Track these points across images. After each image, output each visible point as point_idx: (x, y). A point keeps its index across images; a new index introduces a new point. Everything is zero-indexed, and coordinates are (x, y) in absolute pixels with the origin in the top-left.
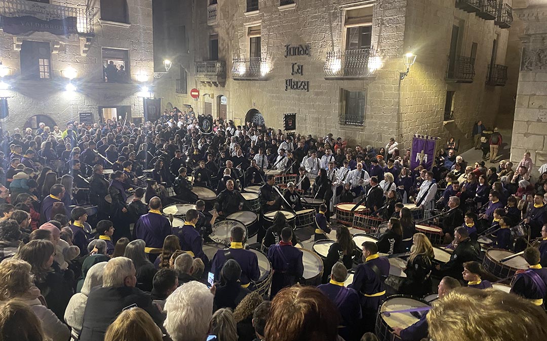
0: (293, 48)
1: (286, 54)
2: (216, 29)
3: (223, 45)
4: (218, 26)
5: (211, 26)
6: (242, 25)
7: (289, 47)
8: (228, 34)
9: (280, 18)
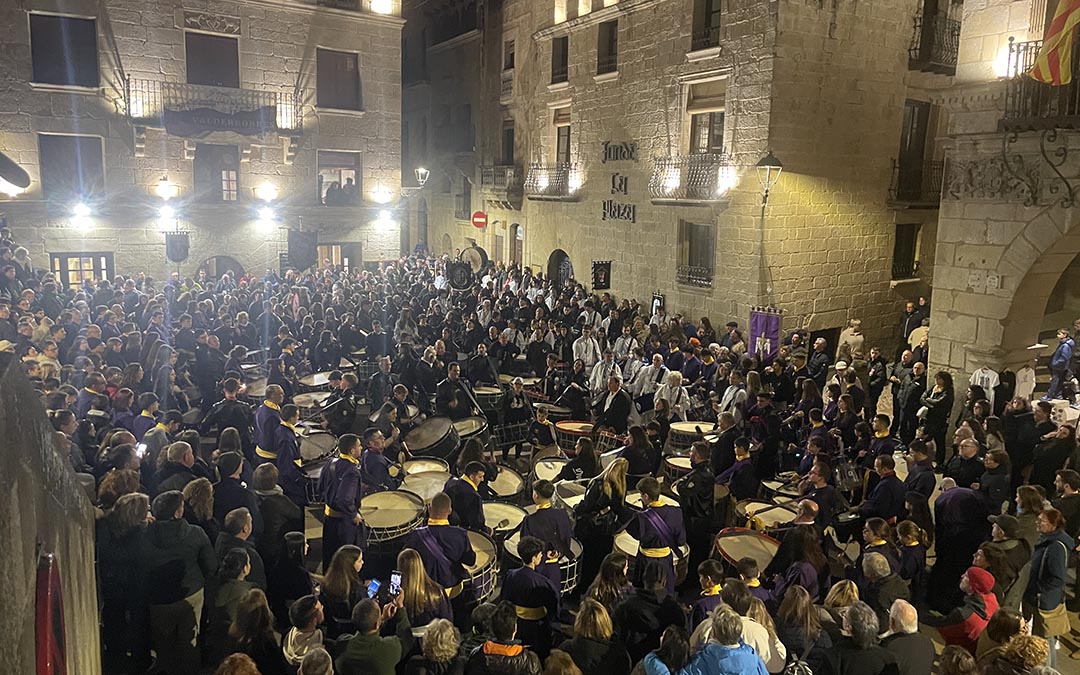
0: (614, 146)
1: (604, 158)
2: (512, 111)
3: (520, 138)
4: (514, 105)
5: (506, 106)
6: (544, 107)
7: (609, 145)
8: (527, 120)
9: (597, 96)
